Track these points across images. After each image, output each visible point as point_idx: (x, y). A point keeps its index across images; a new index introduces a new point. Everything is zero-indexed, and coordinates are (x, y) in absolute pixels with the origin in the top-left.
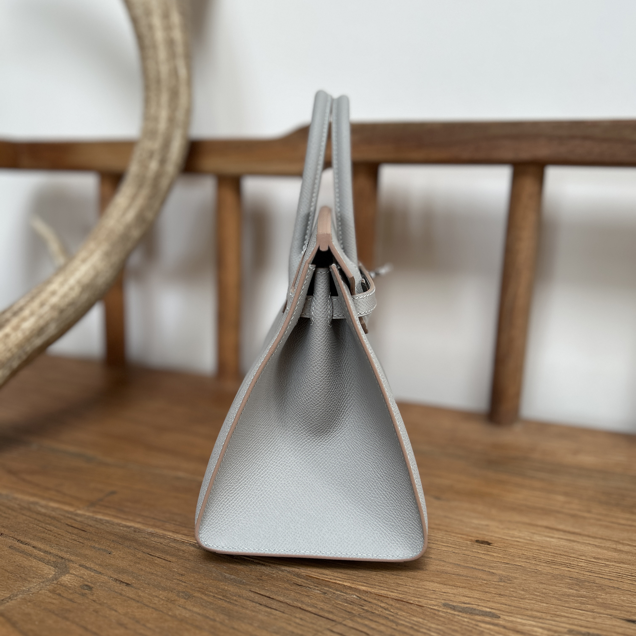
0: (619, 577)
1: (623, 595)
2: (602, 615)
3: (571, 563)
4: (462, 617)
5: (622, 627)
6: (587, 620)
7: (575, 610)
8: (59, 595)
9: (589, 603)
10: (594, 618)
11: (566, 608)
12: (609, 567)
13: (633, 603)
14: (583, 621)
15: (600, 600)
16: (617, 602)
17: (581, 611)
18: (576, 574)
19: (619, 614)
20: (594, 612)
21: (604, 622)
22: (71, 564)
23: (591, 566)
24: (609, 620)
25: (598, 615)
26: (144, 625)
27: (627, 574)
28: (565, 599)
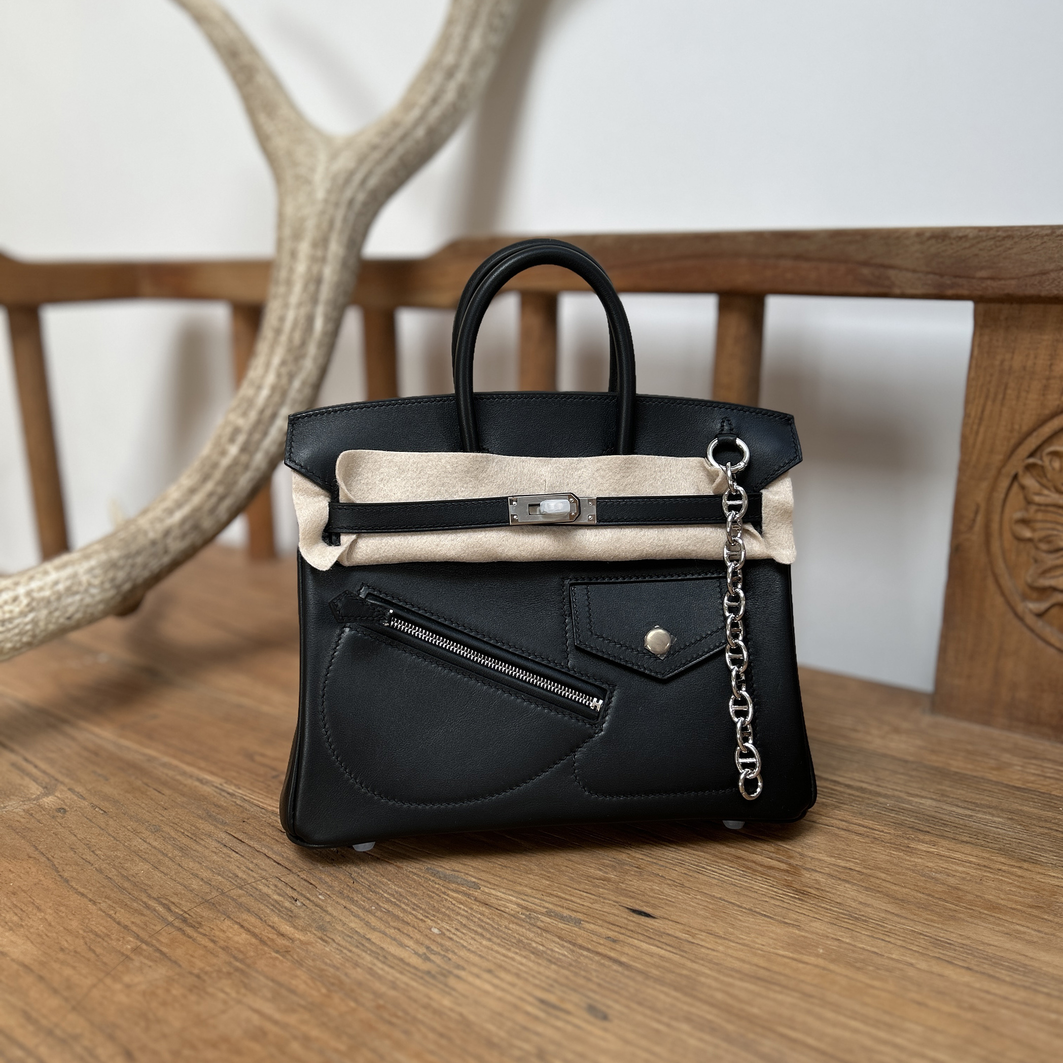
0: (676, 865)
1: (659, 884)
2: (608, 901)
4: (436, 883)
5: (617, 916)
6: (583, 903)
7: (579, 892)
8: (31, 815)
9: (606, 887)
10: (592, 904)
11: (569, 889)
13: (662, 894)
14: (575, 904)
15: (623, 886)
16: (643, 890)
17: (585, 894)
19: (631, 902)
20: (600, 897)
21: (600, 909)
22: (62, 787)
24: (611, 907)
25: (602, 900)
26: (93, 852)
27: (692, 862)
28: (580, 880)
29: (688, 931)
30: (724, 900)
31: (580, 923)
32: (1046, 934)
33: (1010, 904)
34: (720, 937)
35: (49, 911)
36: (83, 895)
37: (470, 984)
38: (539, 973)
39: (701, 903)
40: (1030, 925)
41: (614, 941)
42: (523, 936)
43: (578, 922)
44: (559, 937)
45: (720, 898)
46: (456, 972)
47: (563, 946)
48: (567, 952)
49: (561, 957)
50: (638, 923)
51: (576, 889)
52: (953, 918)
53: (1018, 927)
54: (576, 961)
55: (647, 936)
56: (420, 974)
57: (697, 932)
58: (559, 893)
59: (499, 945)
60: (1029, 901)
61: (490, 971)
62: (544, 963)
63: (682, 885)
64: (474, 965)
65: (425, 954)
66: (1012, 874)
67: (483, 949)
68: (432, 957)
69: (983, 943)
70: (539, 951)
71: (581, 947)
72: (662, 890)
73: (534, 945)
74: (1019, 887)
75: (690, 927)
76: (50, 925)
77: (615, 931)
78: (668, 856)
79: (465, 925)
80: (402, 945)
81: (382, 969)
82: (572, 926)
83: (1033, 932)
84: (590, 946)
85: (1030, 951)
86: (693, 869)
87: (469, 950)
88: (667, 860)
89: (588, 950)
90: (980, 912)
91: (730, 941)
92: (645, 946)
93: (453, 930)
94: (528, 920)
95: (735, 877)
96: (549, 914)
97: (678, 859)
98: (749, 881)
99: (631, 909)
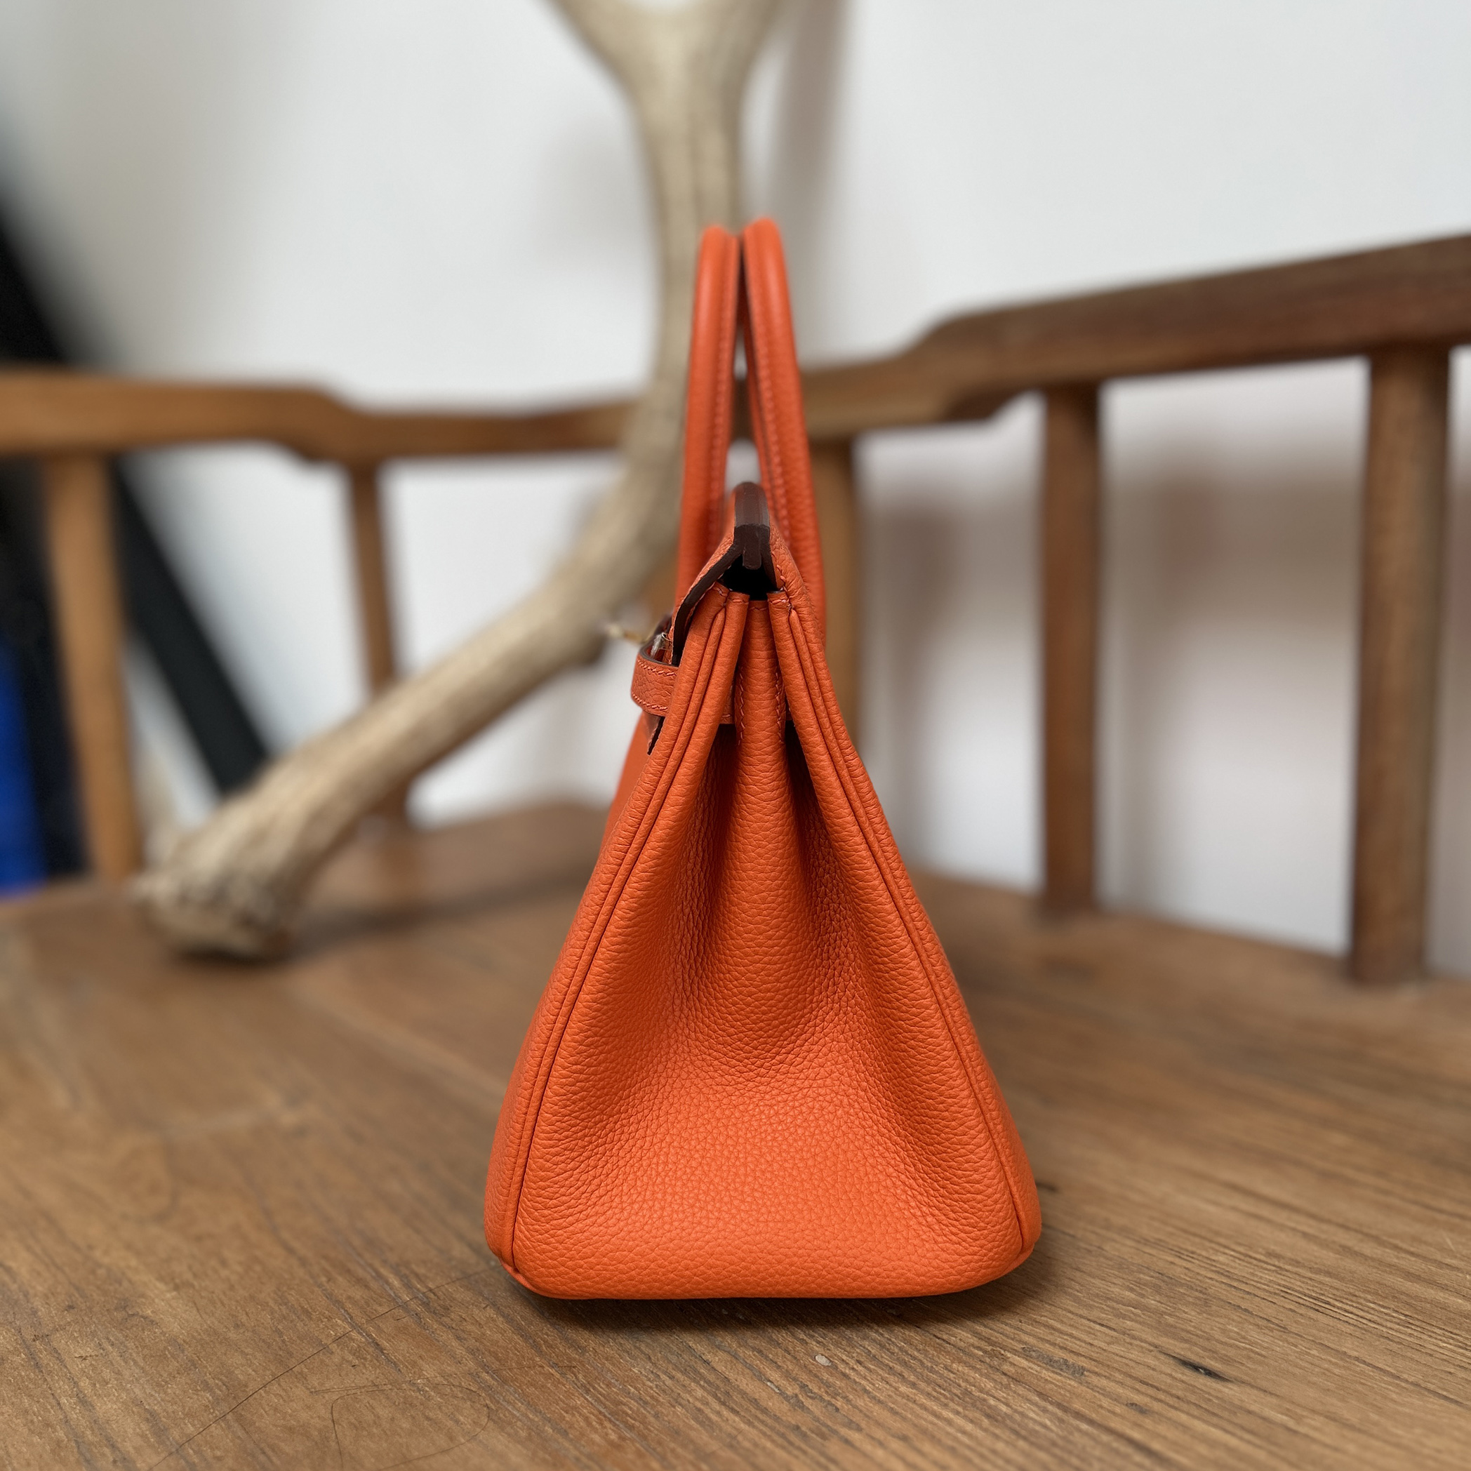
0: (1275, 1294)
1: (1240, 1323)
2: (1138, 1343)
3: (1198, 1251)
5: (1154, 1369)
6: (1091, 1341)
7: (1088, 1322)
9: (1138, 1318)
10: (1109, 1344)
11: (1071, 1316)
12: (1281, 1274)
13: (1243, 1341)
14: (1078, 1342)
15: (1171, 1320)
16: (1206, 1330)
17: (1098, 1327)
18: (1179, 1270)
19: (1182, 1349)
20: (1124, 1334)
21: (1122, 1354)
22: (313, 1102)
23: (1237, 1266)
24: (1143, 1352)
25: (1128, 1340)
27: (1307, 1291)
28: (1091, 1303)
29: (1288, 1410)
30: (1364, 1362)
31: (1082, 1374)
34: (1352, 1428)
35: (238, 1268)
36: (291, 1250)
37: (865, 1455)
38: (994, 1452)
39: (1317, 1362)
41: (1142, 1411)
42: (975, 1386)
43: (1079, 1372)
44: (1040, 1394)
45: (1357, 1359)
46: (844, 1431)
47: (1045, 1410)
48: (1051, 1421)
49: (1037, 1428)
50: (1191, 1385)
51: (1081, 1316)
54: (1064, 1438)
55: (1206, 1410)
56: (782, 1430)
57: (1305, 1413)
58: (1051, 1322)
59: (929, 1394)
61: (904, 1438)
62: (1006, 1434)
63: (1284, 1329)
64: (878, 1424)
65: (796, 1395)
67: (899, 1399)
68: (808, 1403)
70: (999, 1415)
71: (1078, 1415)
72: (1243, 1334)
73: (992, 1402)
75: (1293, 1403)
76: (232, 1288)
77: (1147, 1395)
78: (1261, 1278)
79: (874, 1356)
80: (761, 1377)
81: (718, 1413)
82: (1065, 1377)
84: (1094, 1416)
86: (1308, 1304)
87: (874, 1398)
88: (1259, 1285)
89: (1091, 1422)
91: (1372, 1436)
92: (1199, 1426)
93: (852, 1363)
94: (988, 1360)
95: (1389, 1324)
96: (1026, 1353)
97: (1279, 1285)
98: (1416, 1334)
99: (1180, 1360)
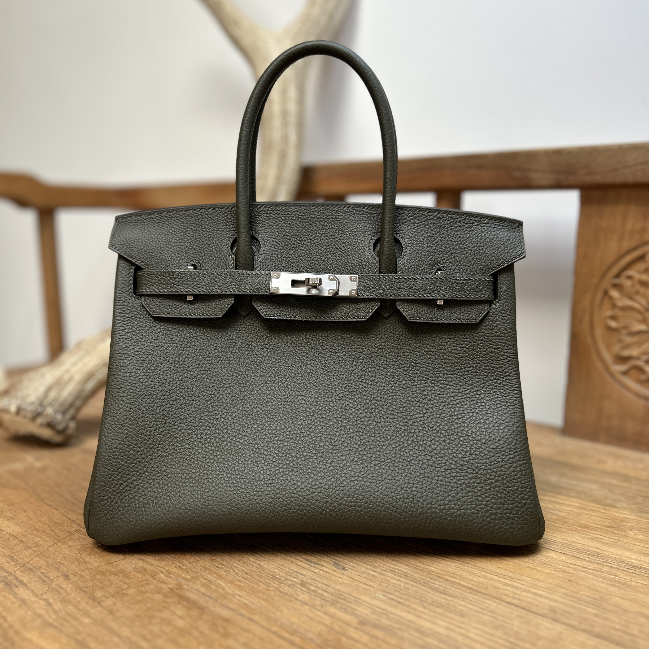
32: (614, 539)
33: (595, 526)
35: (31, 512)
36: (50, 506)
40: (605, 535)
52: (560, 531)
53: (598, 536)
60: (607, 524)
66: (598, 511)
69: (576, 543)
74: (602, 518)
76: (30, 518)
83: (607, 538)
85: (604, 547)
90: (576, 529)
